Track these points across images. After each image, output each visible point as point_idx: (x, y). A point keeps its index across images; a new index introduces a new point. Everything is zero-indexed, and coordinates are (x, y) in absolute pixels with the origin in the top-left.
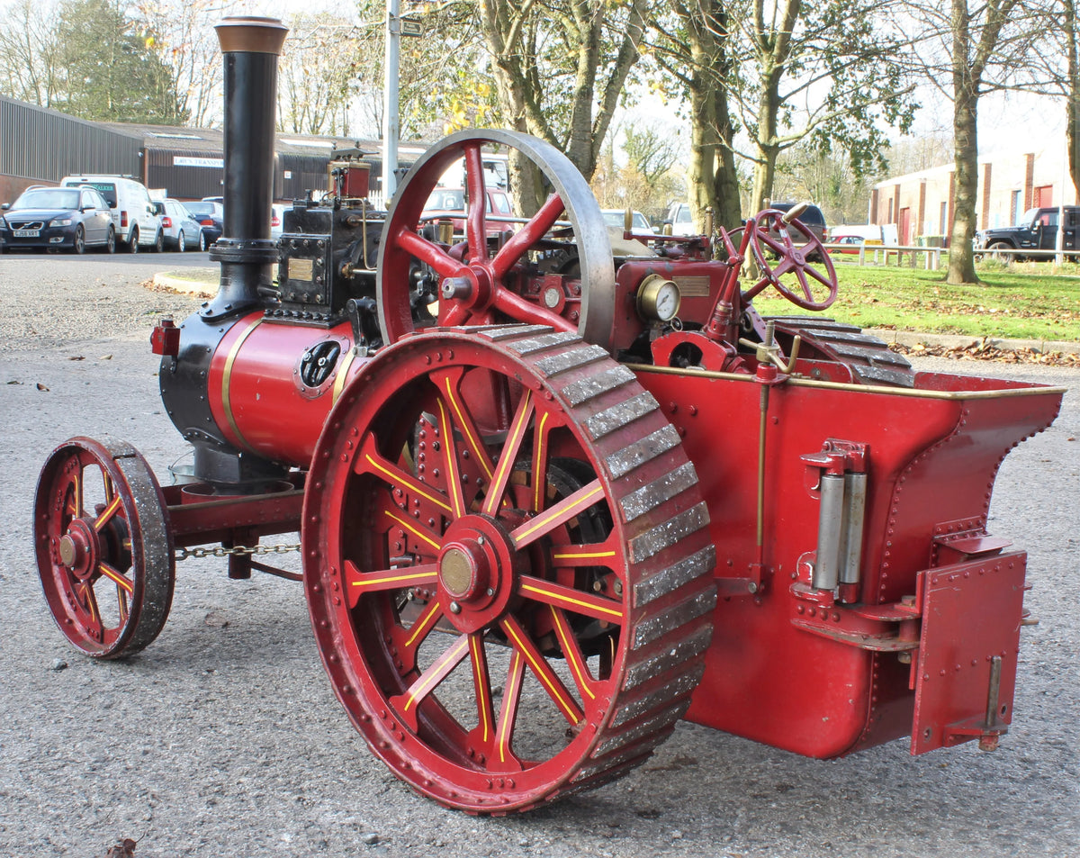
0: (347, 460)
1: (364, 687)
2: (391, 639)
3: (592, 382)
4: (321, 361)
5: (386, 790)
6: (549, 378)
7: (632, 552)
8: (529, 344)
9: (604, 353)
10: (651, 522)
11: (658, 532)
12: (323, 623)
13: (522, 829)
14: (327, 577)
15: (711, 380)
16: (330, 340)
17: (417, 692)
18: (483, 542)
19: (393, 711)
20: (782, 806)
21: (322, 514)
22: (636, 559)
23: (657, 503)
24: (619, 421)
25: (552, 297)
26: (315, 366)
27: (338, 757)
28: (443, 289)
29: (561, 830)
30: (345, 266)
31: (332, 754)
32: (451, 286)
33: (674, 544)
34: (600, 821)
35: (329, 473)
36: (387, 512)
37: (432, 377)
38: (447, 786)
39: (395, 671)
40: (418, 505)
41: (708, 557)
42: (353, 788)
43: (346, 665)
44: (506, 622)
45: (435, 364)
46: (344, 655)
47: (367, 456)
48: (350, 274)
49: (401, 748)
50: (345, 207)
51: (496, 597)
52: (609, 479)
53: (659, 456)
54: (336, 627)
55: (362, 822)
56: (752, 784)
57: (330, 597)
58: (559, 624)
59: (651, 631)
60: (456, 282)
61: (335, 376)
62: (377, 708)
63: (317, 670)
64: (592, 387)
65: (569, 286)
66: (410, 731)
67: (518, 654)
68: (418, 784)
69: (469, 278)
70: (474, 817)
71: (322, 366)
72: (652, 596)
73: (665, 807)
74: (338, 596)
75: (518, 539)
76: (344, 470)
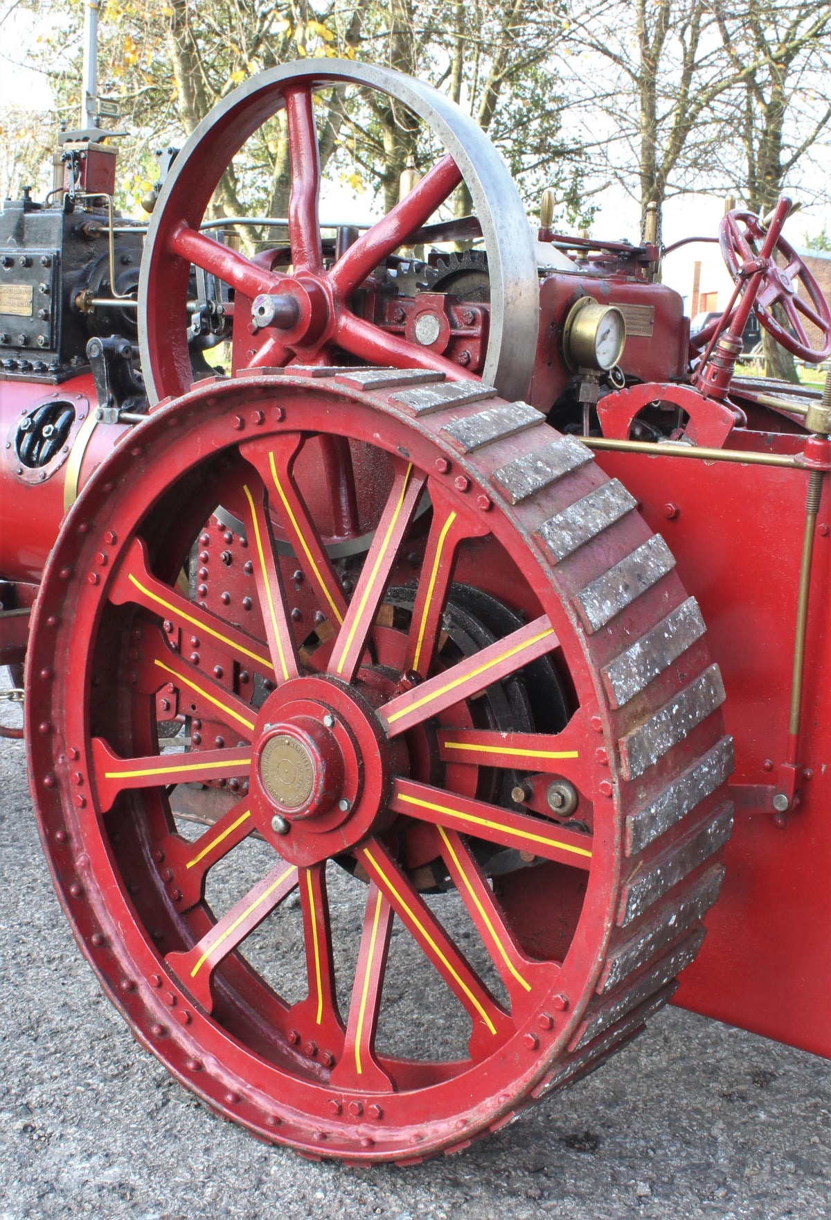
0: (97, 583)
1: (125, 936)
2: (163, 857)
3: (535, 462)
4: (47, 430)
5: (164, 1104)
6: (470, 452)
7: (625, 761)
8: (424, 396)
9: (539, 415)
10: (649, 705)
11: (661, 722)
12: (58, 836)
13: (394, 1185)
14: (64, 763)
15: (705, 462)
16: (59, 399)
17: (212, 948)
18: (333, 724)
19: (172, 975)
20: (773, 1116)
21: (57, 665)
22: (633, 773)
23: (657, 671)
24: (584, 528)
25: (428, 328)
26: (37, 437)
27: (81, 1034)
28: (255, 311)
29: (456, 1184)
30: (79, 294)
31: (71, 1028)
32: (266, 308)
33: (683, 739)
34: (512, 1161)
35: (67, 602)
36: (157, 662)
37: (244, 452)
38: (261, 1101)
39: (169, 904)
40: (197, 645)
41: (725, 758)
42: (111, 1101)
43: (95, 899)
44: (366, 851)
45: (251, 430)
46: (92, 886)
47: (131, 577)
48: (88, 305)
49: (185, 1035)
50: (80, 208)
51: (353, 812)
52: (585, 631)
53: (652, 587)
54: (79, 841)
55: (134, 1179)
56: (713, 1072)
57: (69, 796)
58: (453, 855)
59: (648, 891)
60: (277, 301)
61: (67, 451)
62: (146, 971)
63: (38, 866)
64: (537, 471)
65: (456, 310)
66: (200, 1009)
67: (380, 894)
68: (218, 1100)
69: (294, 296)
70: (315, 1163)
71: (49, 438)
72: (653, 833)
73: (603, 1125)
74: (83, 793)
75: (391, 719)
76: (93, 597)
